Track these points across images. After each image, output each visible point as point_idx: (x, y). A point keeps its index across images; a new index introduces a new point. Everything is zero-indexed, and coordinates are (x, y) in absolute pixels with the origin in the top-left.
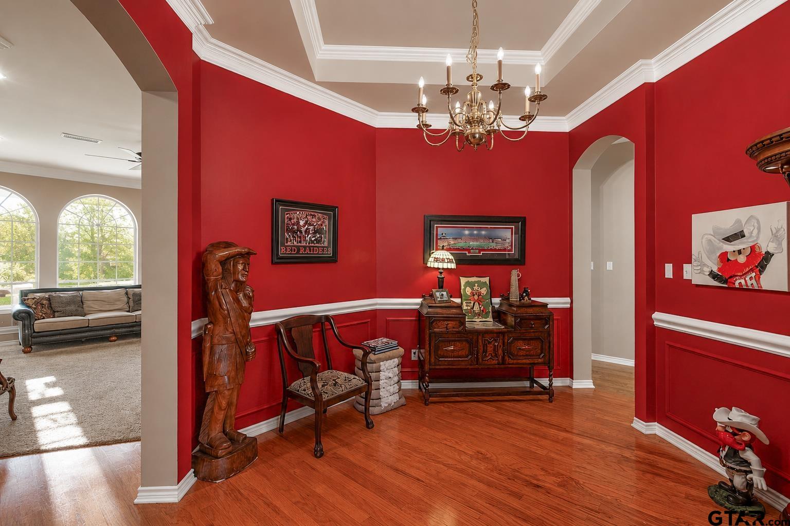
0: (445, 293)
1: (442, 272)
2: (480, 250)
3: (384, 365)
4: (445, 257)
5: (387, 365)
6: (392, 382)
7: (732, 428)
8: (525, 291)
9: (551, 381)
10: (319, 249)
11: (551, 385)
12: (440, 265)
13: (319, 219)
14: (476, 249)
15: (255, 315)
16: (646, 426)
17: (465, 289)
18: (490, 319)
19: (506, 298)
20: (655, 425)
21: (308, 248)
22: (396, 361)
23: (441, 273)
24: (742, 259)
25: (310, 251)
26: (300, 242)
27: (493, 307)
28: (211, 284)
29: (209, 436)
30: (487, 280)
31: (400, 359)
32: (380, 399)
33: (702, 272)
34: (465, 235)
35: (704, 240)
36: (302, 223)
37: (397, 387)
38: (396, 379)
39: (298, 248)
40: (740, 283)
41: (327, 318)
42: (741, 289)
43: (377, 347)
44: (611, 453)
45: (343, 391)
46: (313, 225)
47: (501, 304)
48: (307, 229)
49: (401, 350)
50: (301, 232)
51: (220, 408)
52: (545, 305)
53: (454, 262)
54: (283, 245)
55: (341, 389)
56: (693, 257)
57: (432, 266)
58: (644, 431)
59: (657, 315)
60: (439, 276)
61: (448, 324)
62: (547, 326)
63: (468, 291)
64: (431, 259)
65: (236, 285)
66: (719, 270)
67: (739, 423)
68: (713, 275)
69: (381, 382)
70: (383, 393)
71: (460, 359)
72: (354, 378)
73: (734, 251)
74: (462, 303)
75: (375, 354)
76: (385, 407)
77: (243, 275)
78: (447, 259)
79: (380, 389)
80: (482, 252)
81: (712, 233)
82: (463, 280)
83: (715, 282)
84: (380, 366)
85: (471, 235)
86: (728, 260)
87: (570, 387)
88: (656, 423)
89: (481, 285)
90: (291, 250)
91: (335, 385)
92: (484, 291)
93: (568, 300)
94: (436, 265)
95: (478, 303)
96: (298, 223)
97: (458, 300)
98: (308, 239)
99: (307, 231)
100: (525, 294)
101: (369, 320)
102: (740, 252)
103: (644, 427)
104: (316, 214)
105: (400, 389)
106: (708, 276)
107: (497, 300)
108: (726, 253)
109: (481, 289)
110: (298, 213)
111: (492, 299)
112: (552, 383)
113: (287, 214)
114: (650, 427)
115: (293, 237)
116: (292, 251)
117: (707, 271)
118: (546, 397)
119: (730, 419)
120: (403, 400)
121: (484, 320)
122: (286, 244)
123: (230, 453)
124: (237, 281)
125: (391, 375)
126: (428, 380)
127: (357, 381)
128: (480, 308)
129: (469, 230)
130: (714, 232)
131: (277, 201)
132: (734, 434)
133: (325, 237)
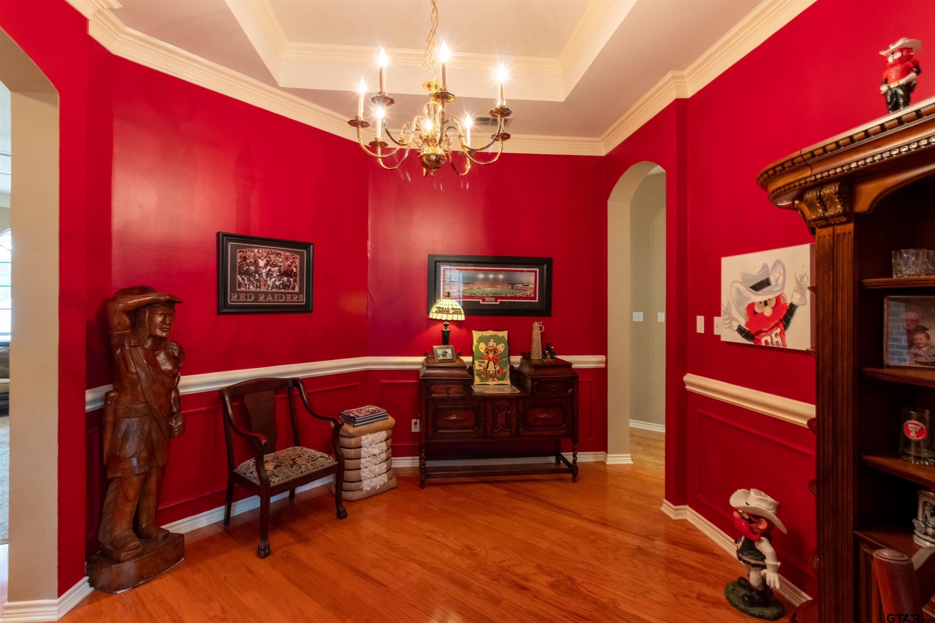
0: (449, 351)
1: (448, 325)
2: (497, 298)
3: (366, 439)
4: (450, 307)
5: (370, 439)
6: (379, 460)
7: (748, 514)
8: (548, 348)
9: (574, 456)
10: (286, 296)
11: (575, 461)
12: (444, 317)
13: (287, 259)
14: (491, 297)
15: (184, 380)
16: (675, 510)
17: (477, 347)
18: (508, 382)
19: (527, 356)
20: (686, 509)
21: (270, 295)
22: (384, 434)
23: (446, 326)
24: (768, 312)
25: (274, 299)
26: (260, 287)
27: (512, 368)
28: (115, 341)
29: (112, 534)
30: (504, 334)
31: (390, 432)
32: (361, 481)
33: (730, 327)
34: (478, 279)
35: (733, 288)
36: (262, 263)
37: (384, 466)
38: (384, 456)
39: (256, 294)
40: (766, 342)
41: (295, 381)
42: (767, 348)
43: (358, 417)
44: (627, 544)
45: (302, 473)
46: (277, 266)
47: (522, 364)
48: (270, 270)
49: (391, 421)
50: (260, 275)
51: (127, 499)
52: (569, 365)
53: (463, 312)
54: (233, 291)
55: (300, 470)
56: (722, 308)
57: (434, 318)
58: (673, 517)
59: (689, 378)
60: (444, 330)
61: (449, 388)
62: (570, 390)
63: (482, 347)
64: (434, 309)
65: (154, 342)
66: (747, 324)
67: (755, 509)
68: (740, 330)
69: (362, 461)
70: (364, 473)
71: (464, 431)
72: (322, 457)
73: (760, 302)
74: (473, 363)
75: (354, 427)
76: (367, 491)
77: (161, 329)
78: (453, 309)
79: (360, 469)
80: (499, 300)
81: (741, 280)
82: (476, 335)
83: (743, 339)
84: (361, 440)
85: (486, 280)
86: (755, 313)
87: (603, 463)
88: (687, 507)
89: (498, 340)
90: (246, 297)
91: (292, 466)
92: (501, 348)
93: (602, 358)
94: (439, 316)
95: (494, 363)
96: (256, 263)
97: (467, 359)
98: (270, 283)
99: (269, 274)
100: (547, 352)
101: (359, 383)
102: (766, 303)
103: (673, 511)
104: (282, 253)
105: (389, 470)
106: (736, 332)
107: (516, 359)
108: (753, 304)
109: (497, 345)
110: (256, 250)
111: (511, 357)
112: (576, 459)
113: (240, 252)
114: (679, 512)
115: (249, 280)
116: (247, 299)
117: (735, 326)
118: (570, 476)
119: (747, 504)
120: (394, 482)
121: (501, 382)
122: (238, 290)
123: (139, 555)
124: (155, 338)
125: (376, 451)
126: (425, 457)
127: (326, 461)
128: (495, 368)
129: (484, 274)
130: (742, 278)
131: (224, 235)
132: (750, 521)
133: (295, 281)
